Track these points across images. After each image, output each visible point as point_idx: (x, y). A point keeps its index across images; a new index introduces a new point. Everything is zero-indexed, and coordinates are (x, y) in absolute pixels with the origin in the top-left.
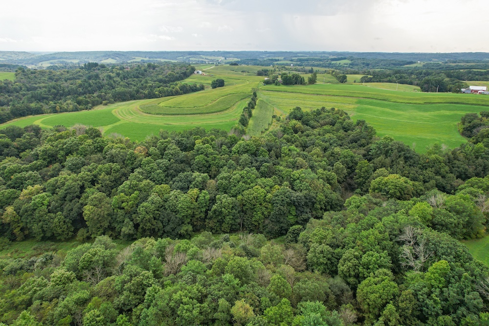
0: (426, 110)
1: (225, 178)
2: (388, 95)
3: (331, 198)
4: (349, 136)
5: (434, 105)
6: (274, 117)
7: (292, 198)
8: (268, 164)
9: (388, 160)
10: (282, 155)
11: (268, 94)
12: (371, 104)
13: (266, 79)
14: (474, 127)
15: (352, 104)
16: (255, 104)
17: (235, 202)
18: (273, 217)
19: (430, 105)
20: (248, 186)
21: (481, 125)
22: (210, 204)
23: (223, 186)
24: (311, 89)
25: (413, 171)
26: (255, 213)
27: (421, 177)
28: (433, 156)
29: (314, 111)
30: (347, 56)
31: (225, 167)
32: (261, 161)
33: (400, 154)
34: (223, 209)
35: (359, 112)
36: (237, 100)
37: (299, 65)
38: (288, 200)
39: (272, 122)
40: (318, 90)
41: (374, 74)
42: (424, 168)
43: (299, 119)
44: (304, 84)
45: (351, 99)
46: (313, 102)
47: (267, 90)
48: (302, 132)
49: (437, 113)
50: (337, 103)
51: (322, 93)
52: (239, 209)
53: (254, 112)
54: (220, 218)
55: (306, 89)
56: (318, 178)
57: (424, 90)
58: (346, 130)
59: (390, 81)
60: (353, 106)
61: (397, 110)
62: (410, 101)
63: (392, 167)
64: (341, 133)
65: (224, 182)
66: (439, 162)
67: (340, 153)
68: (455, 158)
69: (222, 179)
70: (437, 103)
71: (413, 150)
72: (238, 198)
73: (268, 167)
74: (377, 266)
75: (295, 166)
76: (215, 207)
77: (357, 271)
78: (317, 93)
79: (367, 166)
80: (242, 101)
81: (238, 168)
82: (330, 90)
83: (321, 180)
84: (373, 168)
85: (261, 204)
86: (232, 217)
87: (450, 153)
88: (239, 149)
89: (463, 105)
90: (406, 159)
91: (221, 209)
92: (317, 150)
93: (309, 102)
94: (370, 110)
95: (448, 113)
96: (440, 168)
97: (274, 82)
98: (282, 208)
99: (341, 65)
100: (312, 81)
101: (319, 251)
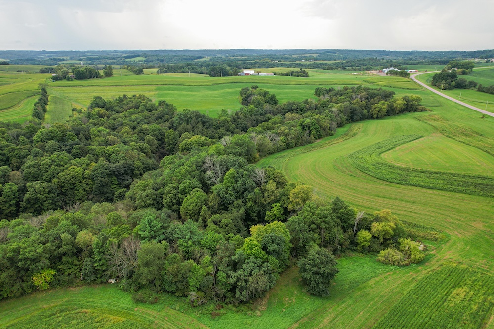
0: (214, 90)
1: (33, 166)
2: (182, 80)
3: (147, 164)
4: (153, 115)
5: (220, 85)
6: (74, 110)
7: (111, 169)
8: (79, 146)
9: (189, 126)
10: (92, 136)
11: (61, 90)
12: (169, 89)
13: (54, 75)
14: (248, 97)
15: (152, 91)
16: (48, 99)
17: (51, 186)
18: (97, 190)
19: (216, 86)
20: (62, 168)
21: (252, 94)
22: (20, 195)
23: (32, 174)
24: (108, 81)
25: (210, 131)
26: (77, 192)
27: (217, 135)
28: (223, 118)
29: (116, 99)
30: (140, 54)
31: (29, 156)
32: (71, 145)
33: (198, 120)
34: (38, 195)
35: (160, 97)
36: (23, 98)
37: (90, 64)
38: (107, 171)
39: (73, 115)
40: (116, 81)
41: (168, 67)
42: (218, 128)
43: (103, 107)
44: (101, 77)
45: (150, 87)
46: (113, 93)
47: (59, 86)
48: (108, 117)
49: (223, 91)
50: (138, 91)
51: (122, 84)
52: (58, 192)
53: (48, 107)
54: (37, 206)
55: (103, 81)
56: (133, 150)
57: (212, 76)
58: (149, 110)
59: (183, 72)
60: (153, 93)
61: (191, 91)
62: (202, 84)
63: (193, 131)
64: (146, 113)
65: (32, 170)
66: (228, 122)
67: (148, 128)
68: (238, 118)
69: (29, 167)
70: (222, 84)
71: (207, 115)
72: (53, 181)
73: (79, 148)
74: (191, 189)
75: (107, 143)
76: (28, 195)
77: (177, 198)
78: (116, 84)
79: (174, 134)
80: (29, 99)
81: (46, 154)
82: (129, 81)
83: (136, 151)
84: (179, 135)
85: (81, 182)
86: (51, 201)
87: (234, 115)
88: (41, 137)
89: (240, 84)
90: (203, 123)
91: (35, 196)
92: (127, 128)
93: (109, 94)
94: (170, 94)
95: (230, 90)
96: (229, 126)
97: (64, 77)
98: (103, 179)
99: (136, 62)
100: (108, 74)
101: (144, 196)
